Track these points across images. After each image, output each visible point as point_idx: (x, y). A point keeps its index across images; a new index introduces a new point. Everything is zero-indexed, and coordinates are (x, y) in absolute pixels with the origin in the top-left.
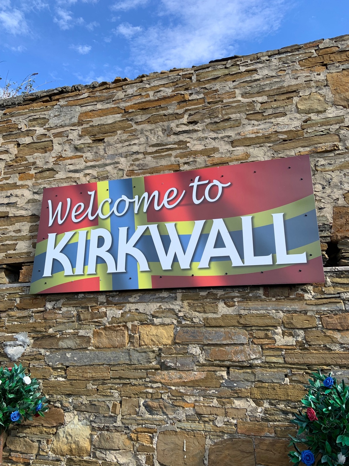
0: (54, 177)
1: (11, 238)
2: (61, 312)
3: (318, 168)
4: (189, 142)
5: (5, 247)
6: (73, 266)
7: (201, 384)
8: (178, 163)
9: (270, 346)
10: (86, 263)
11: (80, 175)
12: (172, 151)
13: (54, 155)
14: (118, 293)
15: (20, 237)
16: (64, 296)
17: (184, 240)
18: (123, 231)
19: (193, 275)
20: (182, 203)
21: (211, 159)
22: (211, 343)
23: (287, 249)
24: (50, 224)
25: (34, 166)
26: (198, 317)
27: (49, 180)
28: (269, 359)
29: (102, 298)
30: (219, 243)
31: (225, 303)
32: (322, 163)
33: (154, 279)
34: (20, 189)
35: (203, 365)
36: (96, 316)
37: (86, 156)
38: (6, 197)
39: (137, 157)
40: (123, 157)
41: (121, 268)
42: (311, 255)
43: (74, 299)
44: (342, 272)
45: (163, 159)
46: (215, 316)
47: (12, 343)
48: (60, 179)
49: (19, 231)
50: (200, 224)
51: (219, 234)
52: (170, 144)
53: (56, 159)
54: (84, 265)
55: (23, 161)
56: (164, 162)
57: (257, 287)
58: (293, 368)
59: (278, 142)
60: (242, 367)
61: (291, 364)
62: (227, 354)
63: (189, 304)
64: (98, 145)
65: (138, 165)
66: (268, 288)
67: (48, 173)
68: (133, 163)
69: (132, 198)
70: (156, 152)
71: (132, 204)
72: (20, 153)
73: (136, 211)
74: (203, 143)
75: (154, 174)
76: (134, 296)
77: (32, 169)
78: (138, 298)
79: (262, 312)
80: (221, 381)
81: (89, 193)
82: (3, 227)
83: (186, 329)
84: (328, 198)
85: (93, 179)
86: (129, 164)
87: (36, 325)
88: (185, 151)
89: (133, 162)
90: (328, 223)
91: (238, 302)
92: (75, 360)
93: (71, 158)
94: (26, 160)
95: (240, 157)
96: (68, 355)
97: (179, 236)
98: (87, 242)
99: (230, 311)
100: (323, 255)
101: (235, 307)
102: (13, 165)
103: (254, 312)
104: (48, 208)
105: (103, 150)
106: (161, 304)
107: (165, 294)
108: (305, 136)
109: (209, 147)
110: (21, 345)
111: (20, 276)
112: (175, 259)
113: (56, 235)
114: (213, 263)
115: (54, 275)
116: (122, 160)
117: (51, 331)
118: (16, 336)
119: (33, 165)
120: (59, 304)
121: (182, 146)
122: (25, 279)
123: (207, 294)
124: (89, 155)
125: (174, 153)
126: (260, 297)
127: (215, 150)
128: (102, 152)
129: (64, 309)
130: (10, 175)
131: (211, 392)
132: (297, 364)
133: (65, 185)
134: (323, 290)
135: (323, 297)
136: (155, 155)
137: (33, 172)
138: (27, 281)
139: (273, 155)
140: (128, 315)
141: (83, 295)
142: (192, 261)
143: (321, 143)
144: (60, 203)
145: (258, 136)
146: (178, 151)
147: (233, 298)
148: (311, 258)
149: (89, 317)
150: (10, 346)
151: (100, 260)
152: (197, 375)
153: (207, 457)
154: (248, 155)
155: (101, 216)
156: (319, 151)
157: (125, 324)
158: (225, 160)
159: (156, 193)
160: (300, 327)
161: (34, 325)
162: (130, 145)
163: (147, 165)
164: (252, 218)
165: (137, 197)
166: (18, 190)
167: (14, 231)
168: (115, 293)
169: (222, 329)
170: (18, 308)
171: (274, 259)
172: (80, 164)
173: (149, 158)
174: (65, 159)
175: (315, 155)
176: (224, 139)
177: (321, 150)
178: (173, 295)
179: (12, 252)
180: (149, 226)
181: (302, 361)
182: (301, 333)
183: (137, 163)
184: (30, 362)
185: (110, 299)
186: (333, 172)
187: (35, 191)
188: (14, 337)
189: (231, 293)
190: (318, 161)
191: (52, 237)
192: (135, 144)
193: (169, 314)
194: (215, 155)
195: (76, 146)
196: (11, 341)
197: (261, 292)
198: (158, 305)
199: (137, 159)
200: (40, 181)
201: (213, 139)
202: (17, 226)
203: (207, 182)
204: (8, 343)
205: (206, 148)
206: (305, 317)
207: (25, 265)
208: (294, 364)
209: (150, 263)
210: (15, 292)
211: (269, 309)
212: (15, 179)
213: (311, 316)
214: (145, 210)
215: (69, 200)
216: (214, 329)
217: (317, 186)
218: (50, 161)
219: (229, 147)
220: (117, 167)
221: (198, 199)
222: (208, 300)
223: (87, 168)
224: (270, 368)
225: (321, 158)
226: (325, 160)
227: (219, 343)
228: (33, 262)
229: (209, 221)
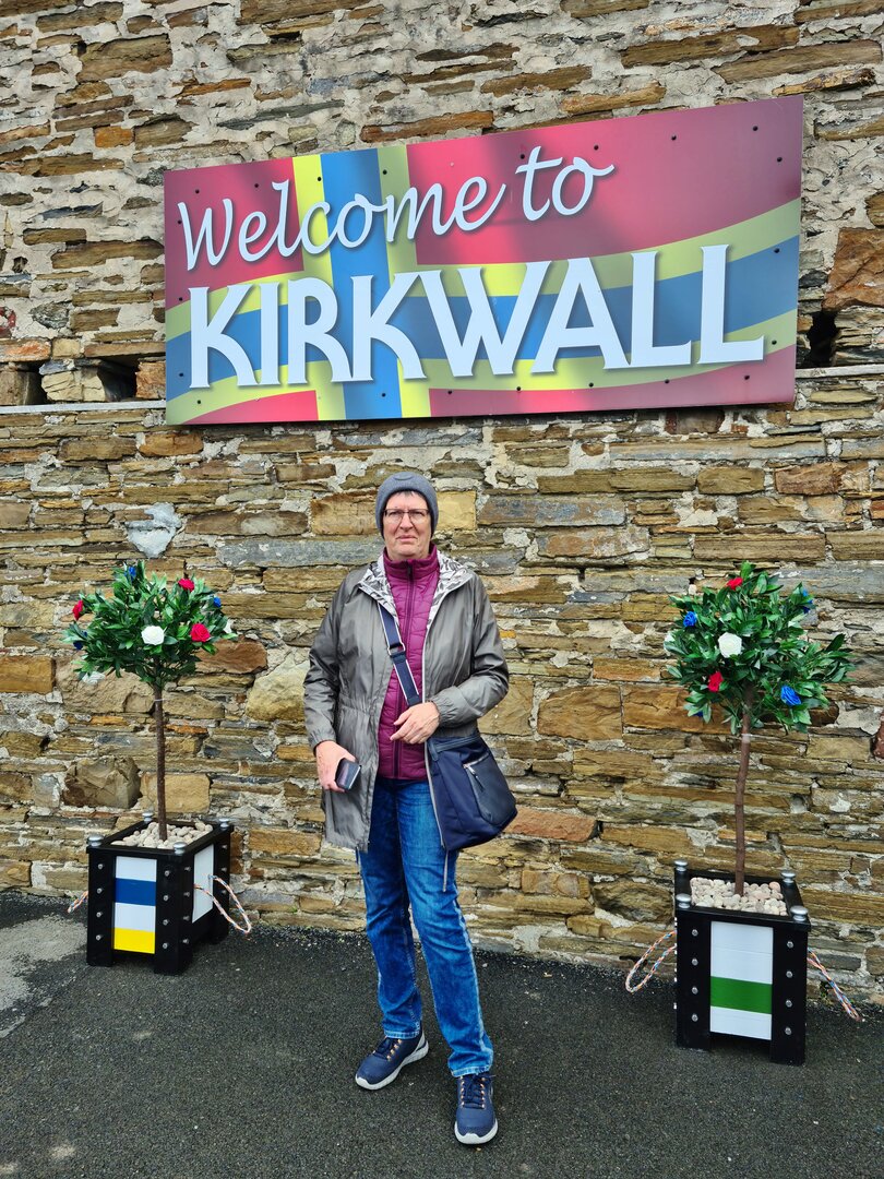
0: (183, 140)
1: (102, 296)
2: (237, 464)
3: (822, 132)
4: (517, 49)
5: (93, 319)
6: (256, 365)
7: (528, 597)
8: (488, 108)
9: (667, 528)
10: (282, 359)
11: (246, 136)
12: (474, 72)
13: (177, 77)
14: (357, 427)
15: (123, 295)
16: (241, 430)
17: (501, 309)
18: (361, 286)
19: (519, 389)
20: (499, 217)
21: (569, 99)
22: (550, 524)
23: (726, 330)
24: (191, 264)
25: (130, 109)
26: (527, 477)
27: (171, 146)
28: (662, 552)
29: (323, 437)
30: (579, 317)
31: (584, 447)
32: (831, 119)
33: (435, 395)
34: (102, 169)
35: (534, 565)
36: (315, 474)
37: (259, 82)
38: (71, 191)
39: (388, 89)
40: (353, 88)
41: (363, 373)
42: (774, 343)
43: (262, 437)
44: (834, 380)
45: (451, 97)
46: (560, 472)
47: (142, 523)
48: (198, 146)
49: (117, 279)
50: (538, 269)
51: (580, 296)
52: (469, 54)
53: (181, 88)
54: (280, 364)
55: (100, 94)
56: (455, 105)
57: (652, 413)
58: (707, 567)
59: (735, 57)
60: (609, 568)
61: (703, 560)
62: (580, 543)
63: (508, 451)
64: (286, 50)
65: (392, 112)
66: (674, 415)
67: (166, 127)
68: (375, 104)
69: (379, 203)
70: (435, 75)
71: (379, 217)
72: (88, 69)
73: (390, 238)
74: (554, 51)
75: (433, 139)
76: (392, 432)
77: (126, 116)
78: (402, 437)
79: (657, 463)
80: (567, 593)
81: (276, 186)
82: (79, 269)
83: (501, 499)
84: (831, 207)
85: (280, 148)
86: (366, 107)
87: (189, 490)
88: (506, 74)
89: (379, 101)
90: (822, 269)
91: (611, 444)
92: (278, 558)
93: (219, 87)
94: (107, 90)
95: (641, 94)
96: (264, 548)
97: (489, 299)
98: (282, 311)
99: (593, 463)
100: (799, 342)
101: (604, 455)
102: (75, 104)
103: (642, 464)
104: (180, 222)
105: (300, 67)
106: (448, 449)
107: (458, 430)
108: (803, 42)
109: (565, 66)
110: (162, 528)
111: (139, 386)
112: (481, 353)
113: (209, 292)
114: (563, 362)
115: (214, 384)
116: (350, 96)
117: (222, 501)
118: (148, 509)
119: (126, 105)
120: (231, 447)
121: (499, 60)
122: (151, 391)
123: (547, 430)
124: (266, 78)
125: (480, 78)
126: (657, 433)
127: (583, 73)
128: (297, 73)
129: (244, 458)
130: (72, 133)
131: (546, 612)
132: (716, 559)
133: (211, 162)
134: (788, 417)
135: (785, 430)
136: (433, 83)
137: (129, 124)
138: (155, 396)
139: (719, 92)
140: (382, 472)
141: (282, 429)
142: (518, 357)
143: (835, 65)
144: (209, 212)
145: (688, 38)
146: (491, 75)
147: (600, 436)
148: (772, 349)
149: (299, 473)
150: (140, 529)
151: (313, 353)
152: (521, 581)
153: (535, 716)
154: (660, 90)
155: (307, 246)
156: (827, 85)
157: (374, 488)
158: (605, 100)
159: (436, 190)
160: (732, 491)
161: (183, 489)
162: (367, 52)
163: (413, 113)
164: (657, 257)
165: (390, 200)
166: (98, 172)
167: (106, 279)
168: (350, 427)
169: (574, 499)
170: (142, 454)
171: (694, 354)
172: (246, 103)
173: (416, 91)
174: (205, 88)
175: (819, 96)
176: (605, 43)
177: (831, 84)
178: (476, 431)
179: (108, 329)
180: (421, 274)
181: (726, 554)
182: (731, 502)
183: (387, 105)
184: (187, 560)
185: (341, 438)
186: (852, 141)
187: (140, 176)
188: (146, 512)
189: (597, 425)
190: (823, 111)
191: (198, 294)
192: (379, 51)
193: (466, 470)
194: (579, 89)
195: (232, 53)
196: (140, 519)
197: (659, 425)
198: (445, 450)
199: (387, 96)
200: (149, 150)
201: (577, 43)
202: (112, 266)
203: (557, 162)
204: (135, 524)
205: (559, 66)
206: (742, 473)
207: (146, 361)
208: (710, 560)
209: (426, 361)
210: (134, 420)
211: (673, 457)
212: (84, 143)
213: (756, 471)
214: (411, 235)
215: (228, 203)
216: (559, 498)
217: (810, 176)
218: (169, 95)
219: (617, 67)
220: (339, 115)
221: (536, 206)
222: (549, 441)
223: (263, 115)
224: (663, 567)
225: (830, 103)
226: (839, 109)
227: (567, 524)
228: (163, 354)
229: (559, 263)
